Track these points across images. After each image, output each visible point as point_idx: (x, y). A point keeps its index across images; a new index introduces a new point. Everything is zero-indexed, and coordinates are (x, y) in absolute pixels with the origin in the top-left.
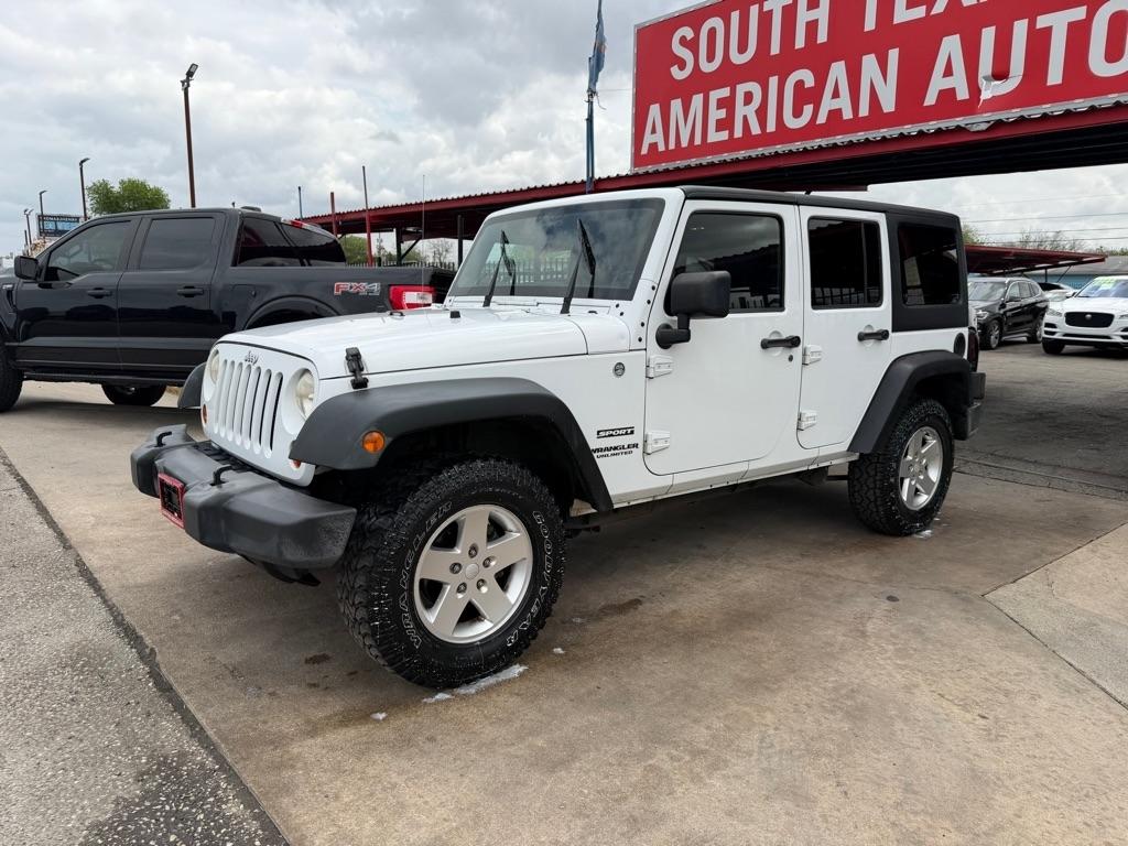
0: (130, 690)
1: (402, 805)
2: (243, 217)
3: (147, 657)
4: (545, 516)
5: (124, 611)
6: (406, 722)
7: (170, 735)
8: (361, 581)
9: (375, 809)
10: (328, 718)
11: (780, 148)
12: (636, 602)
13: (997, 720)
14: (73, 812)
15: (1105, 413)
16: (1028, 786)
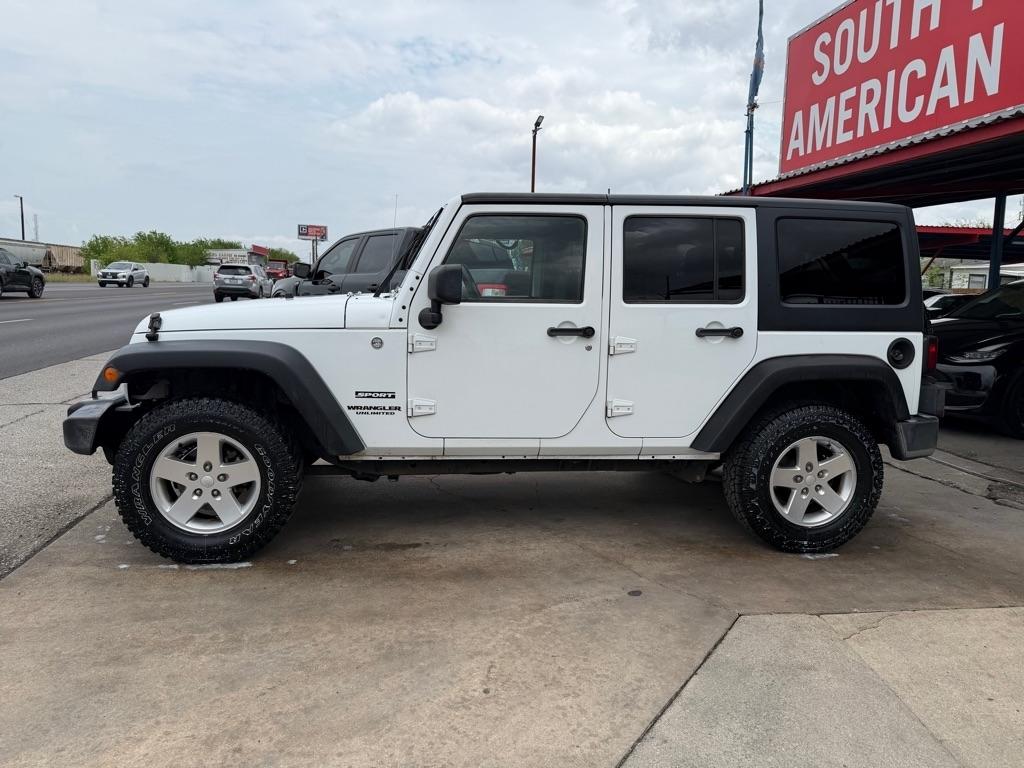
4: (267, 450)
11: (891, 145)
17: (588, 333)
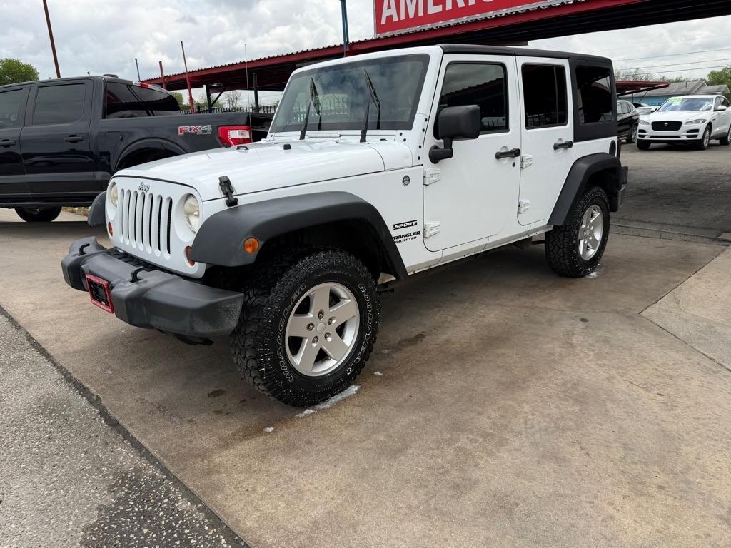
0: (89, 427)
1: (300, 492)
2: (106, 82)
3: (95, 402)
4: (366, 287)
5: (70, 370)
6: (287, 431)
7: (126, 458)
8: (249, 342)
9: (282, 496)
10: (234, 434)
11: (479, 16)
12: (420, 337)
13: (669, 396)
14: (70, 519)
15: (684, 187)
16: (699, 439)
17: (516, 153)
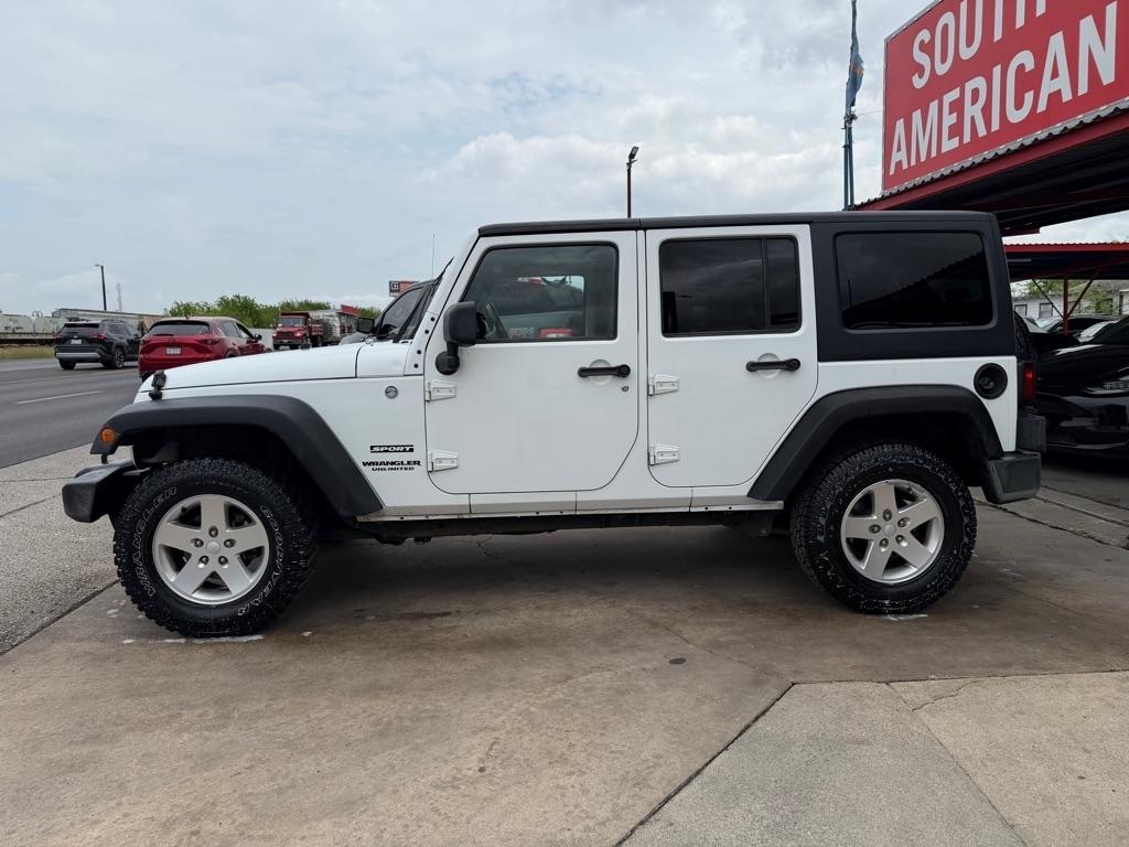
4: (274, 512)
11: (1000, 149)
17: (622, 371)
